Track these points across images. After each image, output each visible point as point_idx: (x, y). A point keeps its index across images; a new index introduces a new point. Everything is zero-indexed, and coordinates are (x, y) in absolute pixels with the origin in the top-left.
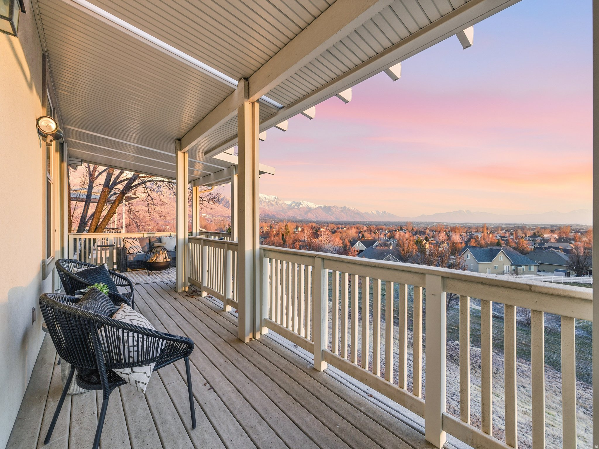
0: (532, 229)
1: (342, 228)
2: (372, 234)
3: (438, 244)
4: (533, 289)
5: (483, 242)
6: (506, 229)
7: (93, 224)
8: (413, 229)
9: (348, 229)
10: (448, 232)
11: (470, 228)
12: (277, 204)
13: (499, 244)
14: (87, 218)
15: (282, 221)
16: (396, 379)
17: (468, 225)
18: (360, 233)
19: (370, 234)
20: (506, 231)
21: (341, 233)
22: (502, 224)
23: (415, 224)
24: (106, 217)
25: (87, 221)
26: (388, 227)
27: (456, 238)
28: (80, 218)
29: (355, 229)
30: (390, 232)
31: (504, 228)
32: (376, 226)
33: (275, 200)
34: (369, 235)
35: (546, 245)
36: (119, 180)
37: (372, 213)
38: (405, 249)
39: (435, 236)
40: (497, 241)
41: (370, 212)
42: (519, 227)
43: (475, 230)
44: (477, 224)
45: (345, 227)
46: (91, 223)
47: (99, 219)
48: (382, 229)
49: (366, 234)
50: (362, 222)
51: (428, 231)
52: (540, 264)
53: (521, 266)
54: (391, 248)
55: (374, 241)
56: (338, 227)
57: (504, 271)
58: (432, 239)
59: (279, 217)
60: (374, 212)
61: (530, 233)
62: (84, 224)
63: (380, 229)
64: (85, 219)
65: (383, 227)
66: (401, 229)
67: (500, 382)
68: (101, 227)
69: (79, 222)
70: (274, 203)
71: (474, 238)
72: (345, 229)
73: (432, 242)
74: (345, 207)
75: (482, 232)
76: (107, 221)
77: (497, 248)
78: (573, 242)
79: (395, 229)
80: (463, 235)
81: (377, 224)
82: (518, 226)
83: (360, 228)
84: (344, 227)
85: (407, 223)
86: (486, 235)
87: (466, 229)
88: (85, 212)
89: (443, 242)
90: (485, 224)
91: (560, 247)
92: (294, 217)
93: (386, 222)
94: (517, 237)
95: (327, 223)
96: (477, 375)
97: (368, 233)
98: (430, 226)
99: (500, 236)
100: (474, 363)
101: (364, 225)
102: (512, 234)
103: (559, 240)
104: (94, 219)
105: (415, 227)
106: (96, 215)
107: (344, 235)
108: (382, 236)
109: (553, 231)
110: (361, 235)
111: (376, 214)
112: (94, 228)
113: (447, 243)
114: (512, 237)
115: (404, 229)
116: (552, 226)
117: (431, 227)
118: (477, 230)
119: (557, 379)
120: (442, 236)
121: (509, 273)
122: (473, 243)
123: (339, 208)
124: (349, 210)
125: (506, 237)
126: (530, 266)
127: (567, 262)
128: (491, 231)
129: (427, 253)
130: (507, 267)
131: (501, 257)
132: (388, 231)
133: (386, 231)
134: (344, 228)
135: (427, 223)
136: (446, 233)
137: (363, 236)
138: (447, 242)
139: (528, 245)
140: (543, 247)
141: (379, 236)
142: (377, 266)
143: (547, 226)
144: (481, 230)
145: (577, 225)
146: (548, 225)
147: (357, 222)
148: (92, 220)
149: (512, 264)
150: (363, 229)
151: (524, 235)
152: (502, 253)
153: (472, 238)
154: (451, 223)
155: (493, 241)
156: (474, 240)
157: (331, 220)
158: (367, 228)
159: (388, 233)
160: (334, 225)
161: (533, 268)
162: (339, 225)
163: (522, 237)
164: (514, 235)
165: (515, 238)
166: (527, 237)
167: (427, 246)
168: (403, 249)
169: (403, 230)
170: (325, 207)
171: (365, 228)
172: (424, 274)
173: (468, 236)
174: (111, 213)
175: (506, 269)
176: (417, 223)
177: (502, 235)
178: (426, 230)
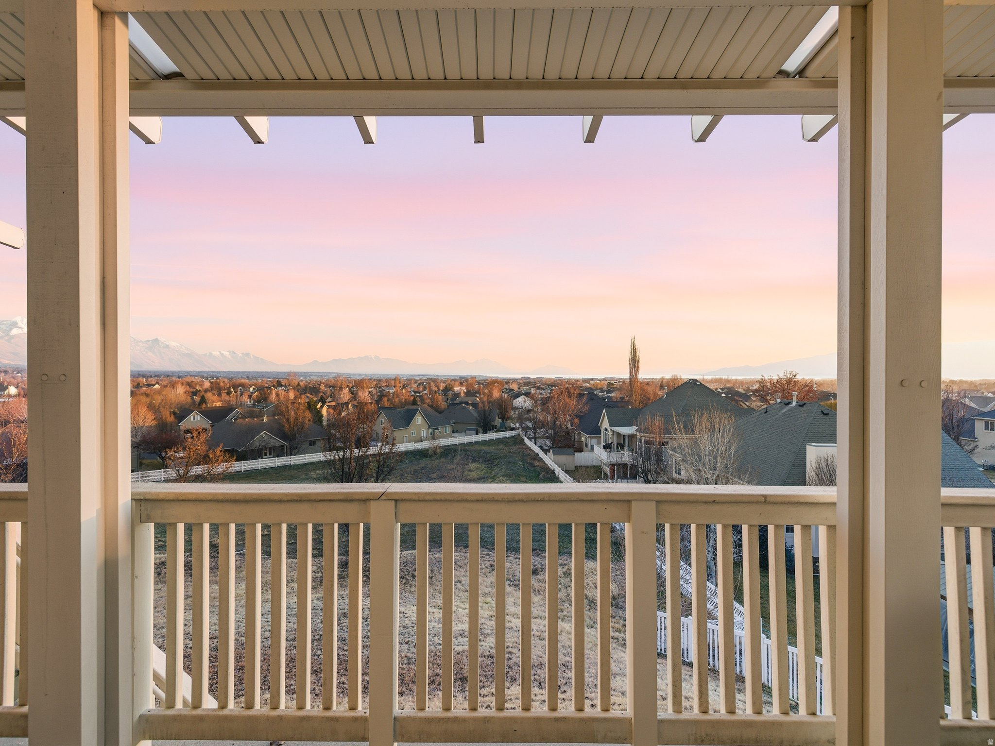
0: (444, 382)
1: (149, 385)
2: (224, 395)
3: (339, 407)
4: (768, 499)
5: (397, 400)
6: (419, 382)
8: (299, 385)
9: (166, 386)
10: (352, 387)
11: (379, 381)
13: (414, 403)
16: (316, 657)
17: (377, 376)
18: (195, 393)
19: (219, 395)
20: (419, 384)
21: (147, 395)
22: (415, 375)
23: (302, 376)
26: (254, 381)
27: (364, 395)
29: (184, 386)
30: (257, 391)
31: (417, 380)
32: (230, 379)
34: (216, 397)
35: (458, 400)
38: (292, 420)
39: (334, 395)
40: (412, 398)
41: (216, 353)
42: (431, 379)
43: (385, 384)
44: (388, 375)
45: (157, 383)
48: (242, 385)
49: (209, 396)
50: (199, 372)
51: (322, 387)
52: (454, 423)
53: (437, 429)
54: (265, 419)
55: (227, 410)
56: (139, 384)
57: (421, 437)
58: (329, 399)
60: (226, 353)
61: (442, 386)
63: (238, 386)
65: (244, 381)
66: (279, 384)
67: (437, 588)
71: (387, 396)
72: (157, 386)
73: (330, 404)
74: (156, 340)
75: (394, 387)
77: (414, 407)
78: (478, 395)
79: (267, 385)
80: (371, 391)
81: (231, 376)
83: (196, 385)
84: (153, 383)
85: (289, 374)
86: (399, 390)
87: (375, 383)
89: (347, 404)
90: (398, 375)
91: (470, 402)
93: (249, 372)
94: (430, 391)
96: (413, 589)
97: (214, 394)
98: (326, 378)
99: (413, 391)
100: (407, 574)
101: (203, 377)
102: (425, 388)
103: (468, 393)
105: (302, 381)
107: (157, 400)
108: (245, 398)
109: (461, 384)
110: (197, 398)
111: (229, 357)
113: (352, 404)
114: (425, 392)
115: (283, 384)
116: (461, 378)
117: (327, 381)
119: (485, 557)
120: (345, 395)
121: (427, 439)
122: (385, 402)
124: (167, 346)
125: (420, 393)
126: (446, 427)
127: (476, 418)
128: (404, 385)
129: (325, 423)
130: (425, 431)
131: (419, 420)
132: (254, 389)
133: (251, 390)
134: (154, 385)
135: (322, 375)
136: (350, 389)
137: (203, 400)
138: (353, 402)
139: (442, 403)
140: (455, 402)
141: (237, 398)
142: (546, 499)
143: (456, 378)
144: (393, 384)
145: (480, 376)
146: (457, 376)
147: (188, 372)
149: (429, 427)
150: (201, 386)
151: (437, 389)
152: (420, 414)
153: (384, 396)
155: (407, 398)
156: (385, 399)
158: (212, 383)
159: (255, 392)
161: (449, 429)
162: (141, 379)
163: (436, 392)
164: (428, 389)
165: (428, 394)
166: (440, 392)
167: (324, 411)
168: (288, 420)
169: (281, 386)
171: (207, 385)
172: (629, 501)
173: (378, 393)
175: (423, 434)
176: (305, 374)
177: (416, 390)
178: (320, 385)
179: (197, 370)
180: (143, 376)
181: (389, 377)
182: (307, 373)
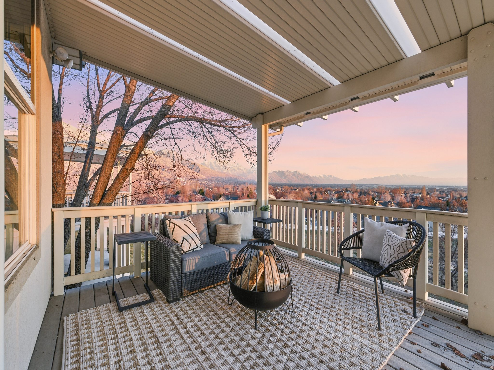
6: (440, 190)
7: (99, 187)
8: (357, 190)
9: (300, 190)
10: (390, 193)
11: (406, 189)
12: (238, 169)
14: (90, 177)
15: (244, 183)
18: (312, 193)
19: (322, 194)
20: (441, 192)
22: (436, 186)
23: (358, 186)
24: (120, 176)
25: (89, 182)
26: (334, 188)
28: (79, 177)
29: (307, 190)
30: (337, 193)
31: (438, 190)
32: (324, 188)
33: (237, 166)
36: (138, 118)
37: (320, 176)
39: (380, 197)
41: (318, 176)
43: (412, 192)
44: (413, 186)
45: (297, 189)
46: (97, 185)
47: (108, 179)
48: (330, 190)
49: (317, 195)
50: (312, 184)
51: (370, 192)
56: (291, 189)
58: (378, 199)
59: (241, 180)
61: (464, 194)
62: (84, 187)
63: (328, 190)
64: (86, 179)
65: (330, 188)
66: (347, 190)
68: (112, 192)
69: (77, 184)
70: (236, 169)
72: (297, 190)
74: (296, 171)
75: (421, 193)
76: (122, 181)
79: (341, 191)
81: (324, 186)
82: (450, 187)
83: (311, 190)
84: (296, 188)
85: (352, 185)
86: (424, 195)
87: (404, 191)
88: (86, 168)
90: (424, 186)
92: (252, 180)
94: (453, 197)
95: (281, 185)
97: (319, 194)
99: (437, 197)
101: (313, 186)
102: (447, 195)
104: (102, 179)
106: (104, 171)
110: (313, 196)
111: (323, 177)
112: (101, 194)
113: (394, 203)
114: (449, 198)
117: (371, 189)
118: (413, 192)
123: (291, 172)
124: (300, 174)
125: (443, 198)
128: (427, 192)
132: (335, 192)
135: (367, 185)
147: (307, 184)
148: (98, 180)
150: (313, 190)
151: (459, 196)
154: (389, 186)
156: (418, 201)
157: (284, 183)
158: (317, 189)
160: (287, 187)
166: (463, 198)
167: (377, 205)
169: (348, 191)
170: (279, 172)
171: (315, 190)
173: (409, 197)
174: (127, 169)
177: (440, 196)
178: (368, 191)
179: (310, 183)
180: (292, 186)
181: (414, 187)
182: (360, 185)
